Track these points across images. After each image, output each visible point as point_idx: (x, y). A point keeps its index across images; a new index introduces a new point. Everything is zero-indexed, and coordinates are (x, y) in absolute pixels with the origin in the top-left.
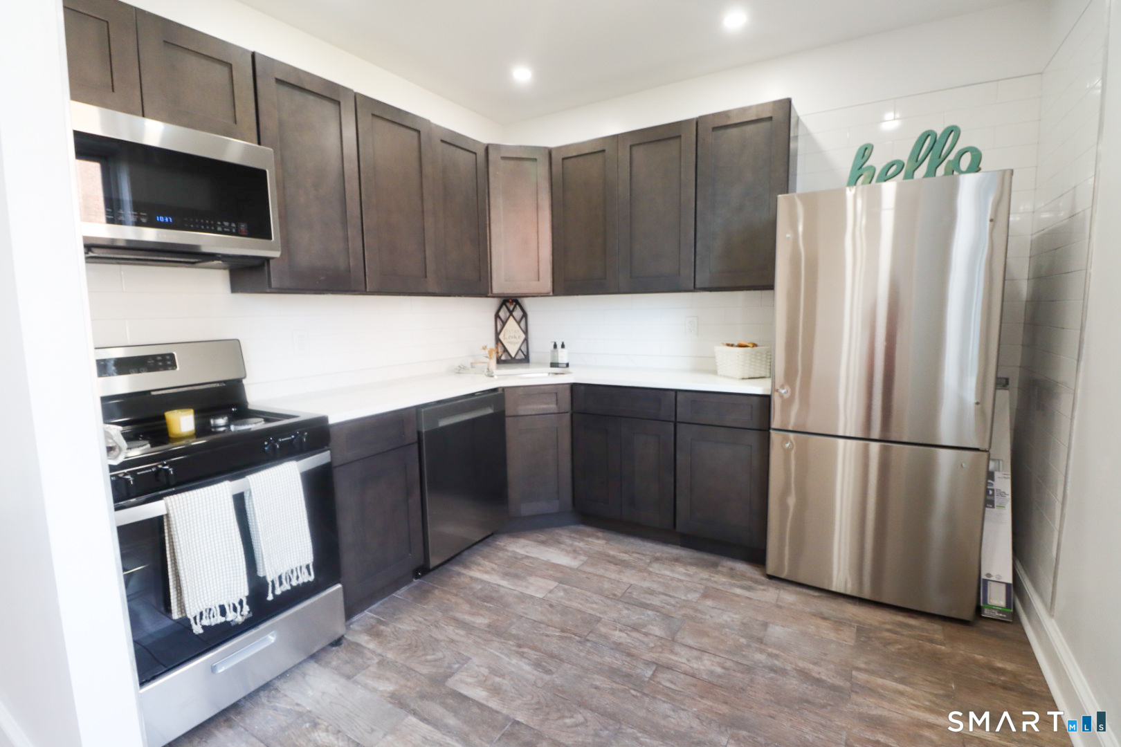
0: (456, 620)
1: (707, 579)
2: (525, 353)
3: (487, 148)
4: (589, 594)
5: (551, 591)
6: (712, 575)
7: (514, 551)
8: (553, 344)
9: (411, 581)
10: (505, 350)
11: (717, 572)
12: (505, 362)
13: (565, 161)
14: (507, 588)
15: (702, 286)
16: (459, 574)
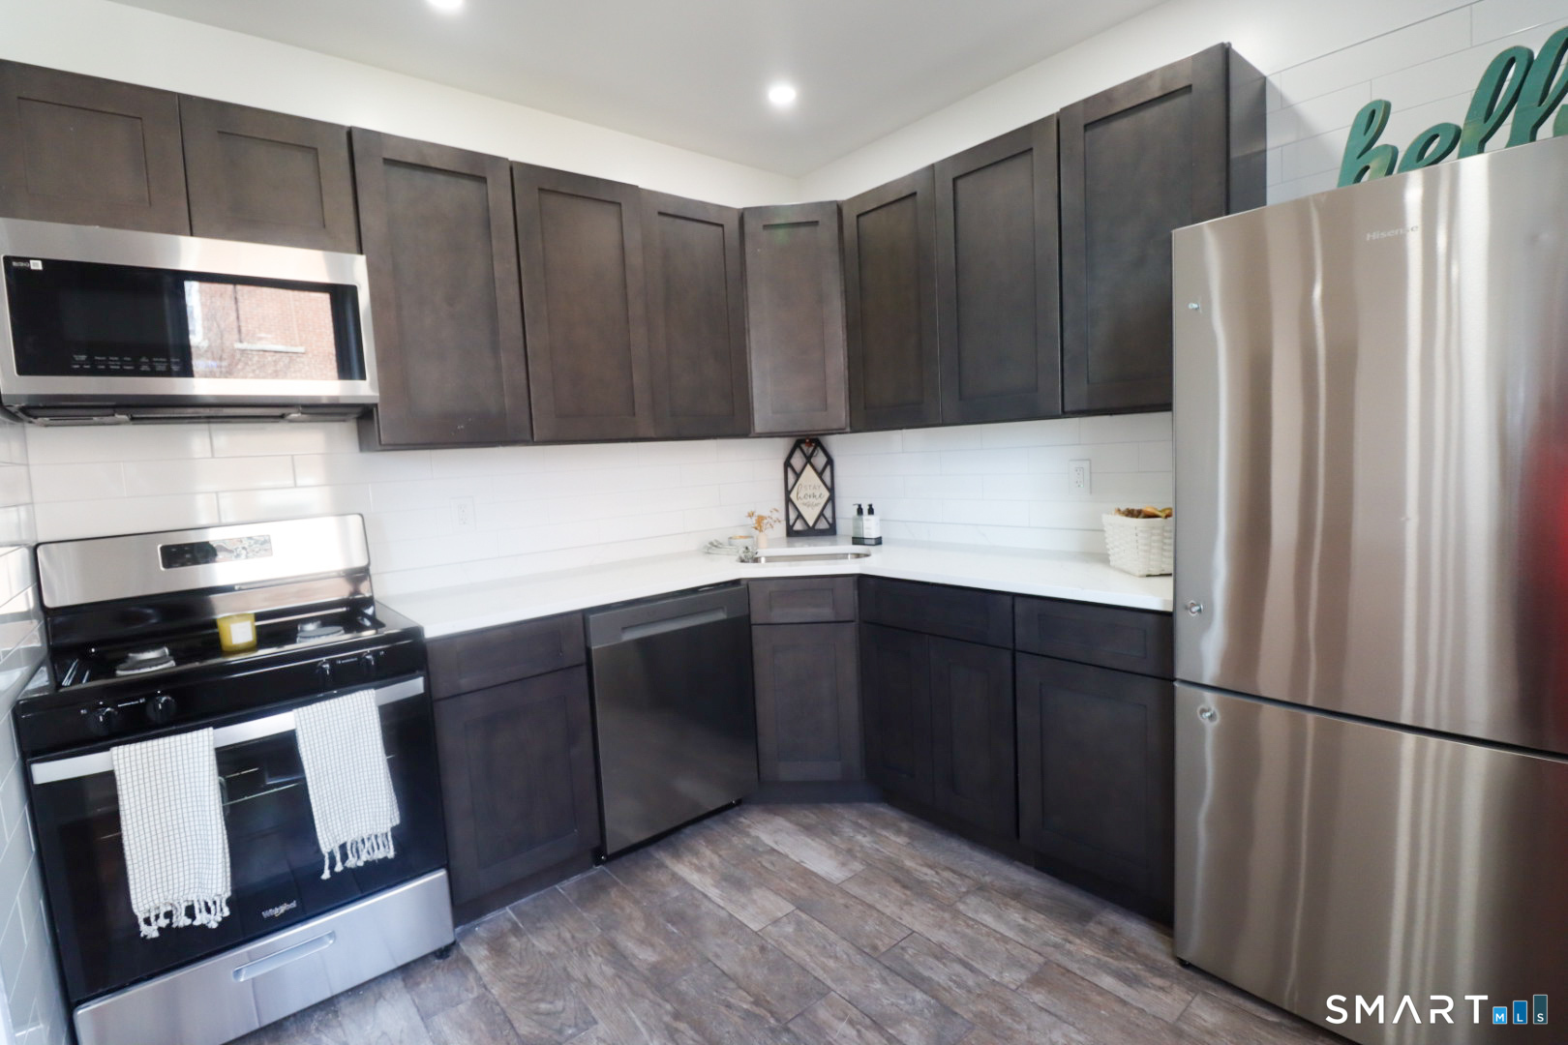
0: (613, 945)
1: (1056, 946)
2: (830, 520)
3: (742, 215)
4: (832, 936)
5: (776, 922)
6: (1071, 938)
7: (758, 837)
8: (857, 507)
9: (589, 868)
10: (800, 516)
11: (1083, 934)
12: (798, 534)
13: (862, 219)
14: (713, 902)
15: (1074, 409)
16: (661, 866)
